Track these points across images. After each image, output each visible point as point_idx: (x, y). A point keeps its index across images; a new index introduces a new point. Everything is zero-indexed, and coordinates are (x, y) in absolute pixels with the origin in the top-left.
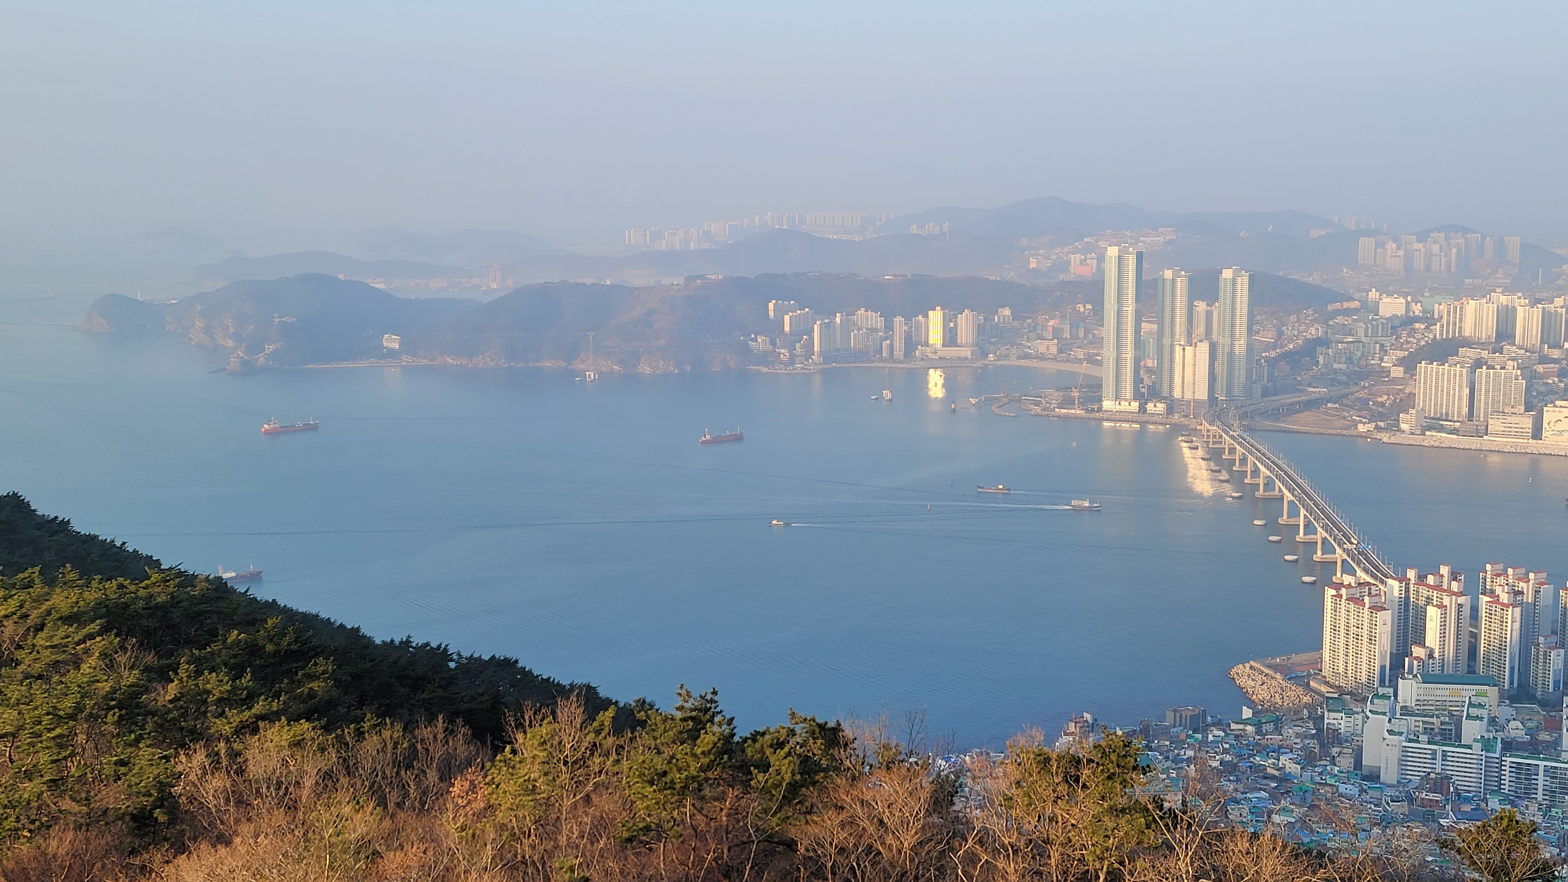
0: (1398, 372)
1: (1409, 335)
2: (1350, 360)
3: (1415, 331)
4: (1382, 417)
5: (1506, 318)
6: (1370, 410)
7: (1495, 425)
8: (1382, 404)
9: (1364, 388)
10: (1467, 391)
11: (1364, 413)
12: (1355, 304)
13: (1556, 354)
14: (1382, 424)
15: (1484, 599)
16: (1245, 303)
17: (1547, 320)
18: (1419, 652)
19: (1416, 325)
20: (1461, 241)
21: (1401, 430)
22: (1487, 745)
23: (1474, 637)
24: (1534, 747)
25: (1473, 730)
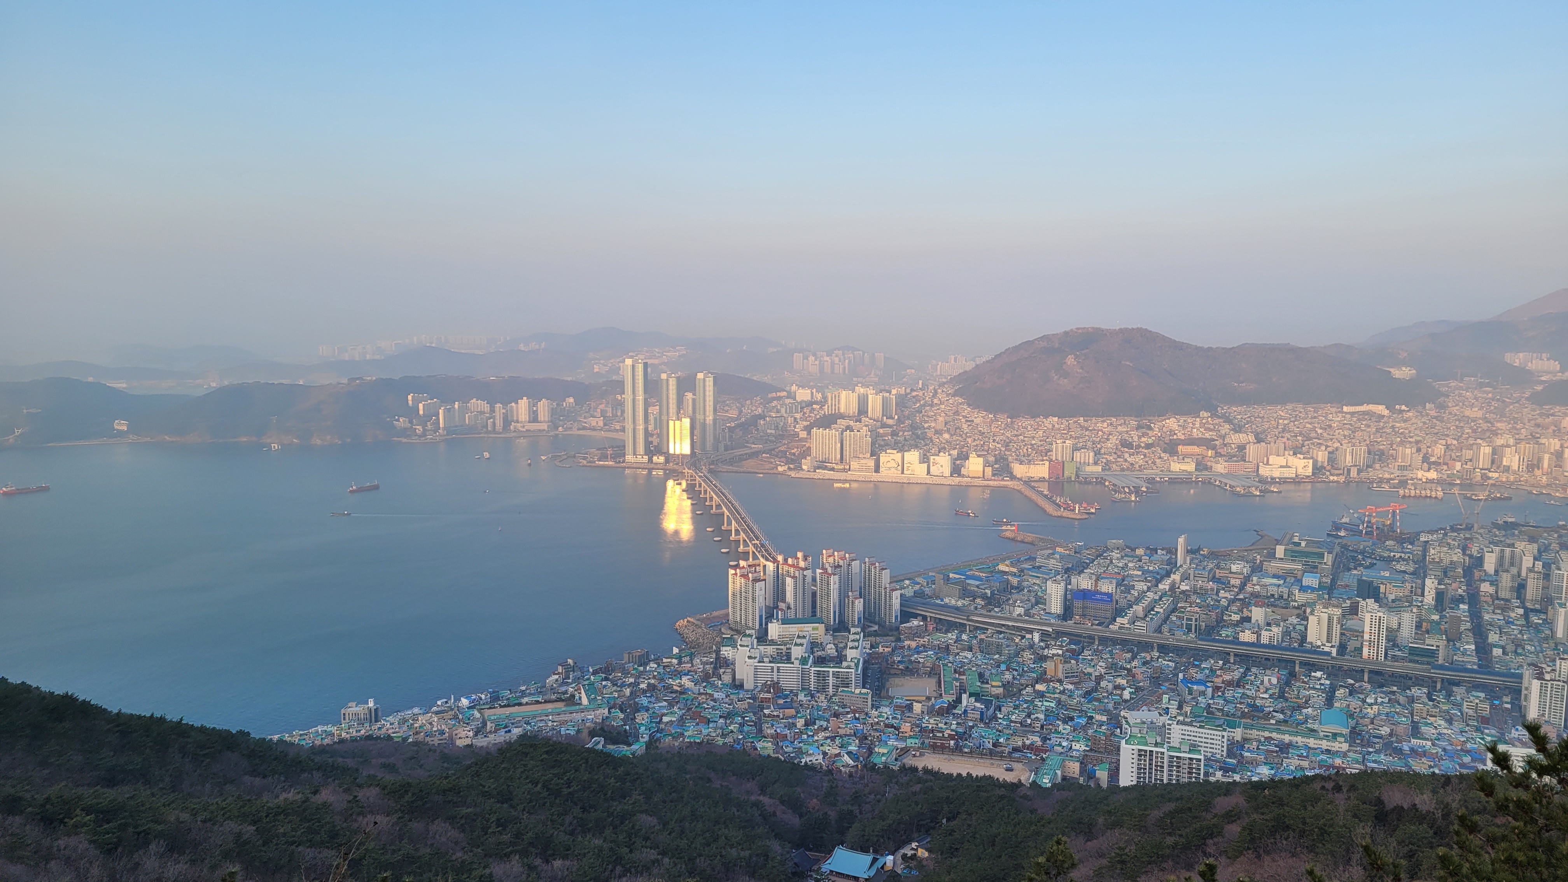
0: (803, 434)
1: (810, 412)
2: (776, 428)
3: (814, 409)
4: (792, 462)
5: (863, 403)
6: (786, 458)
7: (854, 465)
8: (793, 454)
9: (784, 444)
10: (839, 445)
11: (782, 460)
12: (784, 394)
13: (890, 422)
14: (791, 466)
15: (819, 571)
16: (712, 393)
17: (885, 403)
18: (782, 605)
19: (814, 406)
20: (851, 355)
21: (802, 470)
22: (804, 661)
23: (814, 594)
24: (840, 659)
25: (797, 652)
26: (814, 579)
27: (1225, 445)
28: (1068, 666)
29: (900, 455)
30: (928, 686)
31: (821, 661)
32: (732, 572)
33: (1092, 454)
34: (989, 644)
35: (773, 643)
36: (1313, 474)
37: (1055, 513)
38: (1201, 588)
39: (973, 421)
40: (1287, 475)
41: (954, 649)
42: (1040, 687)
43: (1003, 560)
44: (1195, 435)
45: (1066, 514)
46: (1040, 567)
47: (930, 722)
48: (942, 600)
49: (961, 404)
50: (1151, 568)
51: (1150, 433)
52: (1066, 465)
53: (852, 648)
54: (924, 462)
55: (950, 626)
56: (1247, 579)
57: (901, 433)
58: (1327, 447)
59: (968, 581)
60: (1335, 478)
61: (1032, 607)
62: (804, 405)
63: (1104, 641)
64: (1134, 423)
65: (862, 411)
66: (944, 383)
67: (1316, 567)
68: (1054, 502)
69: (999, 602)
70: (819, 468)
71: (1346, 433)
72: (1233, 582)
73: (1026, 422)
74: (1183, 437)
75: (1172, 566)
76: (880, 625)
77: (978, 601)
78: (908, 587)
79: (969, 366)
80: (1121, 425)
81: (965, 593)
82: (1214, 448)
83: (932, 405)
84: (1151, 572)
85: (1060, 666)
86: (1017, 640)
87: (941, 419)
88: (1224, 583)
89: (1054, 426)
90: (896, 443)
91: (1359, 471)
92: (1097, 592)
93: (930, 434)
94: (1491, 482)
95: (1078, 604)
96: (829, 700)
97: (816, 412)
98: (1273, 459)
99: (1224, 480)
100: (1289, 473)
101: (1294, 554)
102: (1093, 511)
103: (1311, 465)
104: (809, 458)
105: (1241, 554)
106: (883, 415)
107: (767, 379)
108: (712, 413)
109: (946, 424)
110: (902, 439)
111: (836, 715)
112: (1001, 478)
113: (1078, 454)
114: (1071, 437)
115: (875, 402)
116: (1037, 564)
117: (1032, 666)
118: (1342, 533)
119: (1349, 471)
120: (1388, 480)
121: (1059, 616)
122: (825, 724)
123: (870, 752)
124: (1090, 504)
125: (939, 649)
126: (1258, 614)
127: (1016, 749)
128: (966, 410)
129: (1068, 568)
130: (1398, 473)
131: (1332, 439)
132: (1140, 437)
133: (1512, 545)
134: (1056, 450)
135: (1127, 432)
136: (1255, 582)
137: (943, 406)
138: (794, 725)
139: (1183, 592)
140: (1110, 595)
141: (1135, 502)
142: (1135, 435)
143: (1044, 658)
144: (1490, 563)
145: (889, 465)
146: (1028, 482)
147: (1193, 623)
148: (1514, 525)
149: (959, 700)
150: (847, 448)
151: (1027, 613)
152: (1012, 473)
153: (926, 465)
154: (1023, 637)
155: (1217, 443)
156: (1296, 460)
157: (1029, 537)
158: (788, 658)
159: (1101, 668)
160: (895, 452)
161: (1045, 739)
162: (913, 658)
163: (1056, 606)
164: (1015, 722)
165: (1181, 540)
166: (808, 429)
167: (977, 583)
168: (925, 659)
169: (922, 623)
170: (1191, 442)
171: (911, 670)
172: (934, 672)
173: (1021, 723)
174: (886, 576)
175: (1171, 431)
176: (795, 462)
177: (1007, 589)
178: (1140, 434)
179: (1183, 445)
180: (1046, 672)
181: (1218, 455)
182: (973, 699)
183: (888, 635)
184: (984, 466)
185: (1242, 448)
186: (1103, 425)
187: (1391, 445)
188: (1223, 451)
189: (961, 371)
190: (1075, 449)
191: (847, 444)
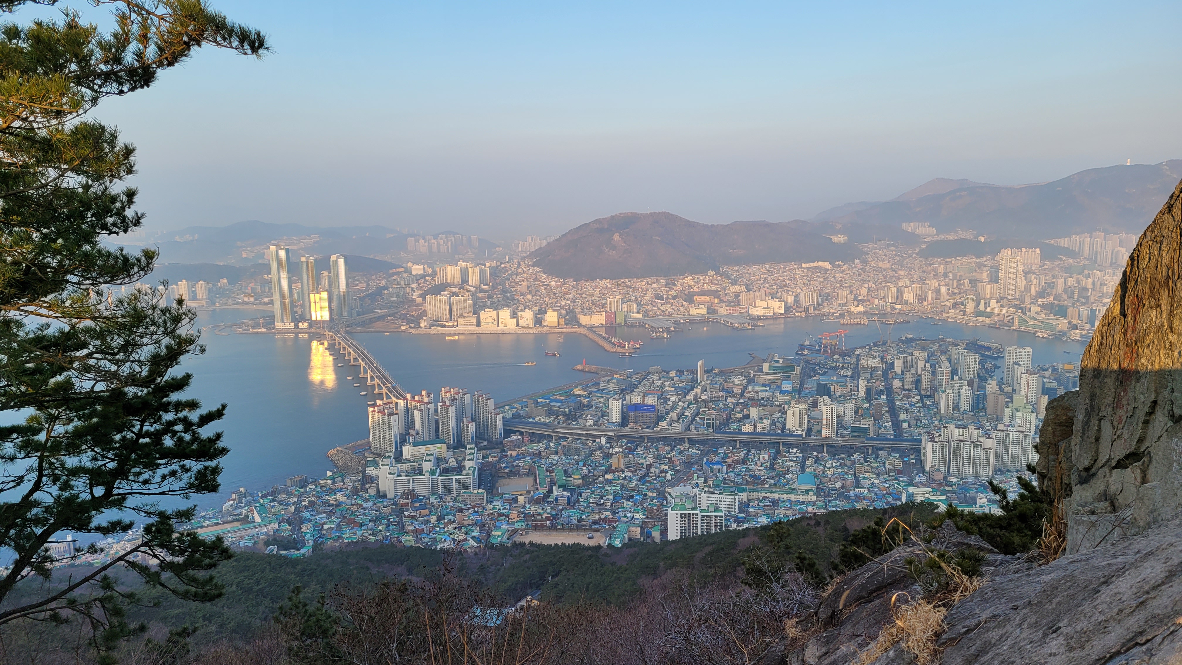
0: (419, 300)
1: (424, 283)
2: (398, 296)
3: (426, 281)
4: (412, 321)
5: (464, 274)
6: (407, 319)
7: (461, 322)
8: (413, 316)
9: (405, 309)
10: (448, 307)
11: (404, 320)
12: (402, 269)
13: (486, 288)
14: (412, 325)
15: (439, 404)
16: (344, 271)
17: (482, 273)
18: (412, 432)
19: (427, 278)
20: (453, 238)
21: (420, 327)
22: (432, 473)
23: (437, 422)
24: (460, 469)
25: (427, 466)
26: (436, 411)
27: (726, 294)
28: (627, 459)
29: (495, 312)
30: (527, 483)
31: (445, 472)
32: (371, 409)
33: (635, 305)
34: (570, 449)
35: (407, 461)
36: (785, 312)
37: (612, 350)
38: (715, 397)
39: (548, 285)
40: (767, 314)
41: (544, 454)
42: (608, 476)
43: (576, 387)
44: (705, 288)
45: (619, 350)
46: (603, 390)
47: (531, 509)
48: (534, 419)
49: (538, 272)
50: (680, 385)
51: (675, 288)
52: (617, 314)
53: (469, 460)
54: (514, 317)
55: (541, 438)
56: (745, 388)
57: (495, 296)
58: (793, 292)
59: (552, 404)
60: (799, 314)
61: (599, 419)
62: (418, 277)
63: (651, 439)
64: (663, 282)
65: (465, 280)
66: (525, 257)
67: (790, 377)
68: (610, 342)
69: (575, 417)
70: (433, 326)
71: (805, 282)
72: (736, 391)
73: (588, 284)
74: (697, 290)
75: (695, 382)
76: (489, 441)
77: (560, 417)
78: (507, 411)
79: (543, 244)
80: (654, 283)
81: (550, 412)
82: (718, 297)
83: (517, 274)
84: (681, 388)
85: (622, 460)
86: (590, 444)
87: (524, 284)
88: (730, 392)
89: (607, 286)
90: (492, 304)
91: (814, 309)
92: (645, 405)
93: (517, 295)
94: (897, 311)
95: (631, 414)
96: (454, 500)
97: (428, 283)
98: (758, 303)
99: (726, 319)
100: (769, 312)
101: (775, 368)
102: (638, 346)
103: (783, 306)
104: (425, 318)
105: (740, 371)
106: (481, 283)
107: (387, 258)
108: (345, 287)
109: (528, 287)
110: (496, 300)
111: (460, 511)
112: (571, 326)
113: (626, 306)
114: (620, 293)
115: (474, 274)
116: (601, 388)
117: (602, 462)
118: (805, 352)
119: (808, 308)
120: (833, 314)
121: (618, 424)
122: (452, 518)
123: (489, 535)
124: (636, 341)
125: (534, 455)
126: (754, 412)
127: (594, 523)
128: (543, 277)
129: (623, 389)
130: (839, 308)
131: (796, 287)
132: (668, 292)
133: (911, 354)
134: (610, 304)
135: (659, 288)
136: (750, 390)
137: (525, 275)
138: (429, 521)
139: (703, 400)
140: (653, 406)
141: (667, 338)
142: (664, 290)
143: (610, 456)
144: (898, 367)
145: (487, 321)
146: (591, 328)
147: (711, 422)
148: (912, 340)
149: (551, 491)
150: (454, 309)
151: (596, 424)
152: (579, 322)
153: (515, 319)
154: (594, 441)
155: (720, 293)
156: (773, 302)
157: (594, 368)
158: (420, 472)
159: (650, 459)
160: (491, 310)
161: (614, 513)
162: (515, 464)
163: (616, 418)
164: (593, 503)
165: (700, 364)
166: (423, 296)
167: (559, 404)
168: (524, 463)
169: (520, 437)
170: (703, 293)
171: (514, 473)
172: (531, 472)
173: (597, 504)
174: (491, 404)
175: (689, 286)
176: (415, 322)
177: (581, 407)
178: (668, 289)
179: (698, 295)
180: (612, 465)
181: (722, 301)
182: (561, 490)
183: (494, 448)
184: (559, 318)
185: (737, 296)
186: (641, 284)
187: (834, 289)
188: (725, 299)
189: (537, 248)
190: (623, 302)
191: (454, 306)
